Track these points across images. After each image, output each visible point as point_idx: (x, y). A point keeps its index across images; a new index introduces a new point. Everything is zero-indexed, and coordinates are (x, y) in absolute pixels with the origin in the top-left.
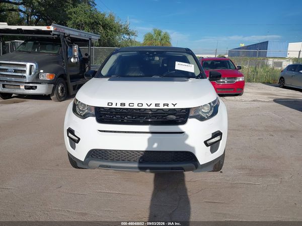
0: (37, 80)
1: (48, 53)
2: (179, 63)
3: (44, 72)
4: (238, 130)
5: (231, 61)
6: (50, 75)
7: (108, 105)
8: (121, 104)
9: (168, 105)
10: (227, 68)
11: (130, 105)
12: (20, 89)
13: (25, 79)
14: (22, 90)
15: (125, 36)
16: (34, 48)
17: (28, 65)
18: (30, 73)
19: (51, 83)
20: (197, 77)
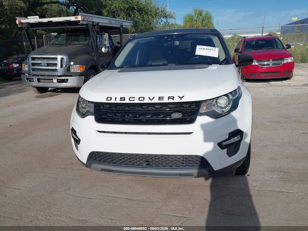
0: (68, 73)
1: (78, 45)
2: (200, 46)
3: (74, 64)
4: (278, 122)
5: (278, 39)
6: (80, 67)
7: (107, 100)
8: (121, 98)
9: (173, 98)
10: (274, 47)
11: (131, 99)
12: (53, 82)
13: (57, 73)
14: (55, 83)
15: (163, 20)
16: (67, 40)
17: (59, 57)
18: (62, 66)
19: (82, 75)
20: (221, 63)
